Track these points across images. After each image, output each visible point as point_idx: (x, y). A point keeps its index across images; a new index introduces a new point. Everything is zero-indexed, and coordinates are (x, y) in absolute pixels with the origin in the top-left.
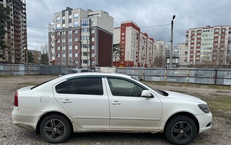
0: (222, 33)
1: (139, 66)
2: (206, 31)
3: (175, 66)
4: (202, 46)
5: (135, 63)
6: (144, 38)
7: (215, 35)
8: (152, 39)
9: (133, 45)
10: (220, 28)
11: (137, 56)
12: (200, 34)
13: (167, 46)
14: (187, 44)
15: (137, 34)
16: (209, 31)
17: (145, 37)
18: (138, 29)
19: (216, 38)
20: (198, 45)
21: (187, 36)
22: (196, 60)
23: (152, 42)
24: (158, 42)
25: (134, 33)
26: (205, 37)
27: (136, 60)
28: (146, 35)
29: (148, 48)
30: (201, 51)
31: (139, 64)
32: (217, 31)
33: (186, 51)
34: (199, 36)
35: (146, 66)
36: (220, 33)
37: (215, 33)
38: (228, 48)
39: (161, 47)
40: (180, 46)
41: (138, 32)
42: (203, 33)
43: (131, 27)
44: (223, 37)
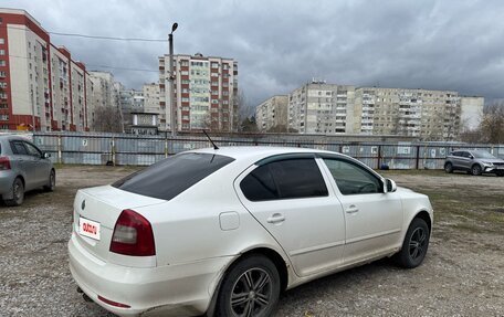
0: (223, 71)
1: (55, 127)
2: (197, 64)
3: (153, 131)
4: (191, 95)
5: (45, 123)
6: (60, 60)
7: (213, 74)
8: (81, 66)
9: (34, 75)
10: (219, 61)
11: (47, 105)
12: (186, 69)
13: (117, 87)
14: (162, 86)
15: (44, 49)
16: (201, 64)
17: (65, 59)
18: (44, 35)
19: (214, 79)
20: (185, 91)
21: (162, 68)
22: (183, 121)
23: (82, 72)
24: (96, 74)
25: (34, 43)
26: (196, 77)
27: (47, 115)
28: (65, 52)
29: (75, 87)
30: (191, 104)
31: (54, 123)
32: (215, 66)
33: (162, 100)
34: (184, 73)
35: (73, 128)
36: (220, 71)
37: (213, 70)
38: (234, 101)
39: (105, 86)
40: (145, 87)
41: (44, 42)
42: (191, 68)
43: (24, 27)
44: (225, 81)
